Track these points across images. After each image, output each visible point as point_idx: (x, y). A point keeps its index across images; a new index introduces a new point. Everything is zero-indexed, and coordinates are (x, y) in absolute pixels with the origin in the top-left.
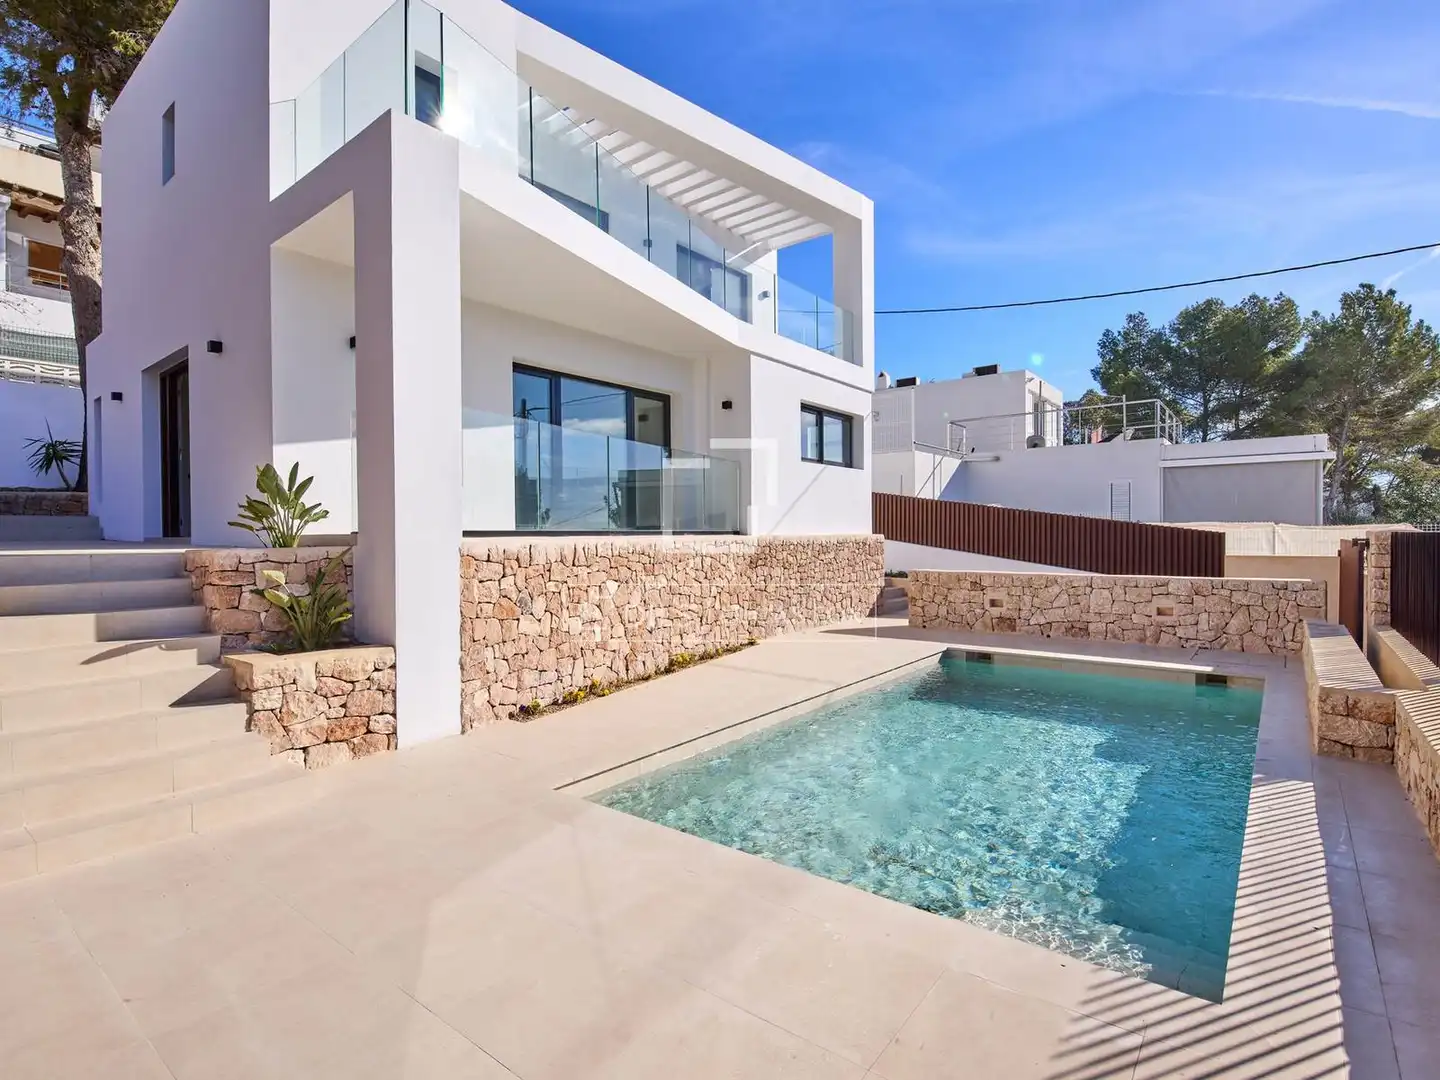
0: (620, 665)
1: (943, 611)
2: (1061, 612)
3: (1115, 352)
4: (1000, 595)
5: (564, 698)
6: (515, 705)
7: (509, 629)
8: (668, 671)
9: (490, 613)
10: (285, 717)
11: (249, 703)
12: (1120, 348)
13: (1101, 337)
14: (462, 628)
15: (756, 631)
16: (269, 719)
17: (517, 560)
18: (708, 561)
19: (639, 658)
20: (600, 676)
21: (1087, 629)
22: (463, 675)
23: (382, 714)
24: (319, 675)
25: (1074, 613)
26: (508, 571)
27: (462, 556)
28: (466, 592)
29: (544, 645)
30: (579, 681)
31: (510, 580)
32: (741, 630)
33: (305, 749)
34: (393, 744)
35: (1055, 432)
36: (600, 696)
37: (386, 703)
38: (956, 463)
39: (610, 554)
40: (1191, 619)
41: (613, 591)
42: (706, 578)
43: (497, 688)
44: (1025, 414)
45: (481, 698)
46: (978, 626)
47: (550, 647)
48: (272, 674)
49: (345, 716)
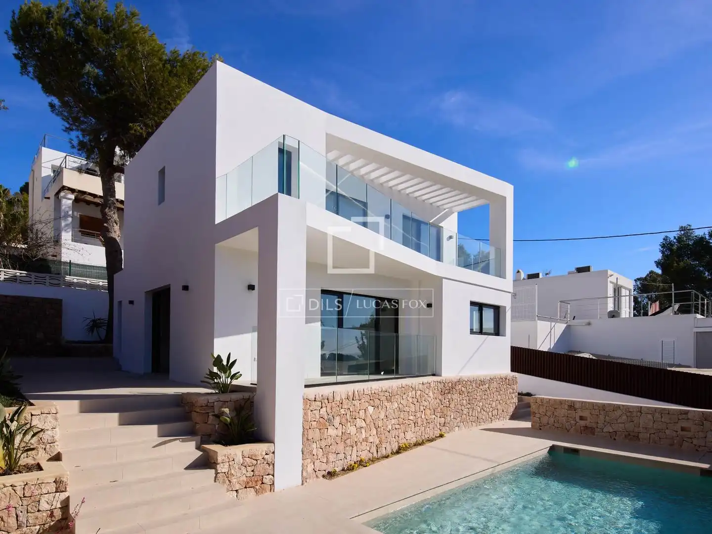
0: (374, 450)
1: (552, 420)
2: (623, 425)
3: (671, 250)
4: (586, 414)
5: (348, 467)
6: (325, 471)
7: (323, 433)
8: (398, 452)
9: (315, 426)
10: (230, 476)
11: (216, 470)
12: (675, 247)
13: (662, 241)
14: (303, 434)
15: (444, 429)
16: (223, 476)
17: (328, 399)
18: (419, 392)
19: (383, 446)
20: (365, 456)
21: (638, 437)
22: (303, 456)
23: (268, 475)
24: (243, 457)
25: (630, 426)
26: (324, 405)
27: (304, 399)
28: (305, 417)
29: (339, 441)
30: (355, 458)
31: (324, 409)
32: (436, 429)
33: (237, 491)
34: (272, 490)
35: (628, 306)
36: (364, 466)
37: (269, 469)
38: (564, 326)
39: (370, 392)
40: (701, 434)
41: (371, 412)
42: (418, 402)
43: (317, 463)
44: (608, 297)
45: (310, 468)
46: (572, 430)
47: (341, 442)
48: (225, 456)
49: (253, 476)
